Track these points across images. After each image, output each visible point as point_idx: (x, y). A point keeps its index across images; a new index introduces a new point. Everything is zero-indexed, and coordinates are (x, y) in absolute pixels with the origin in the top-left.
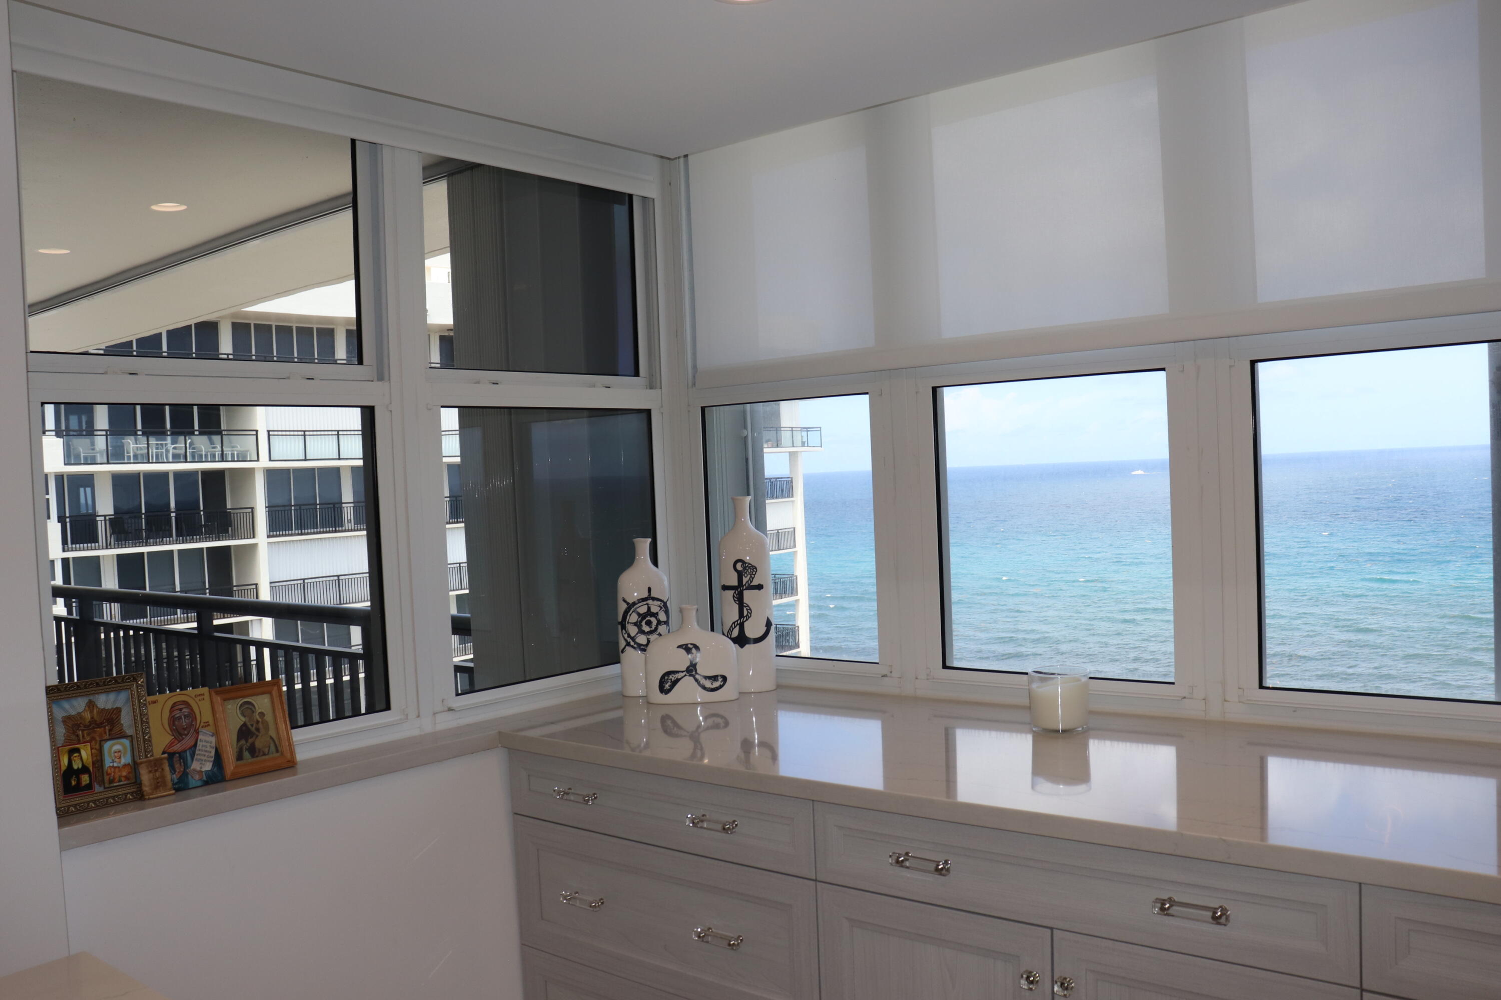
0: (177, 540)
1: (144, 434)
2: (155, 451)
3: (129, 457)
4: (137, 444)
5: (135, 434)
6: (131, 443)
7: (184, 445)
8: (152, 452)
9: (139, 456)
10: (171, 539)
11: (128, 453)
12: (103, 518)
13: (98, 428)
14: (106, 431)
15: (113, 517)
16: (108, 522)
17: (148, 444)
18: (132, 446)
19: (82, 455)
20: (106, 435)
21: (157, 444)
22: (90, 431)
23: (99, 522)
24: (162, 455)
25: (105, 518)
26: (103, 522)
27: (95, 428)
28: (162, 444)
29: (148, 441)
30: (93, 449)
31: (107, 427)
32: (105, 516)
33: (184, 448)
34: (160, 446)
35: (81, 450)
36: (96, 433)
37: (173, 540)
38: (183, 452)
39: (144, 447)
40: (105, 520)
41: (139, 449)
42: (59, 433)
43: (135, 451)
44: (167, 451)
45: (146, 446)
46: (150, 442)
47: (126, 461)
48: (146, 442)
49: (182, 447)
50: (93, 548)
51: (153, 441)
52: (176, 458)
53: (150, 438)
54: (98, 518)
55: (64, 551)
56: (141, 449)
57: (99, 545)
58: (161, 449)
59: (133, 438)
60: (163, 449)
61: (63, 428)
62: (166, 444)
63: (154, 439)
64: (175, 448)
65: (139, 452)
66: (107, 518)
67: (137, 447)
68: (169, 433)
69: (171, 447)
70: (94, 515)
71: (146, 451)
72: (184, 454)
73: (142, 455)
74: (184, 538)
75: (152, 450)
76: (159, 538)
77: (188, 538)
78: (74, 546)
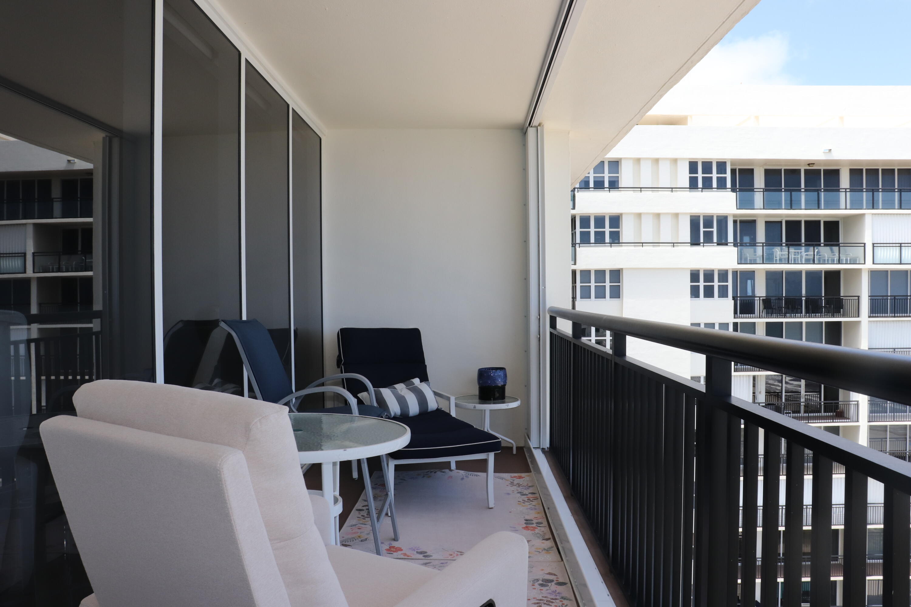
0: (805, 316)
1: (787, 245)
2: (793, 256)
3: (776, 260)
4: (782, 252)
5: (781, 245)
6: (778, 251)
7: (813, 253)
8: (791, 257)
9: (783, 260)
10: (801, 314)
11: (776, 258)
12: (758, 298)
13: (759, 242)
14: (763, 243)
15: (765, 298)
16: (761, 301)
17: (789, 252)
18: (778, 253)
19: (748, 258)
20: (763, 246)
21: (795, 252)
22: (753, 243)
23: (756, 301)
24: (798, 259)
25: (760, 299)
26: (758, 301)
27: (757, 242)
28: (798, 252)
29: (789, 250)
30: (755, 255)
31: (764, 241)
32: (760, 297)
33: (813, 255)
34: (797, 254)
35: (748, 255)
36: (757, 245)
37: (802, 315)
38: (812, 257)
39: (786, 254)
40: (760, 300)
41: (783, 255)
42: (735, 245)
43: (781, 256)
44: (801, 257)
45: (787, 253)
46: (790, 251)
47: (774, 263)
48: (788, 251)
49: (812, 254)
50: (752, 317)
51: (792, 250)
52: (807, 262)
53: (790, 249)
54: (756, 299)
55: (735, 318)
56: (784, 255)
57: (755, 316)
58: (797, 255)
59: (779, 248)
60: (799, 255)
61: (739, 241)
62: (801, 252)
63: (793, 249)
64: (807, 255)
65: (783, 257)
66: (761, 298)
67: (782, 254)
68: (803, 245)
69: (804, 254)
70: (754, 296)
71: (787, 256)
72: (813, 259)
73: (785, 259)
74: (810, 314)
75: (791, 255)
76: (794, 314)
77: (813, 314)
78: (740, 315)
